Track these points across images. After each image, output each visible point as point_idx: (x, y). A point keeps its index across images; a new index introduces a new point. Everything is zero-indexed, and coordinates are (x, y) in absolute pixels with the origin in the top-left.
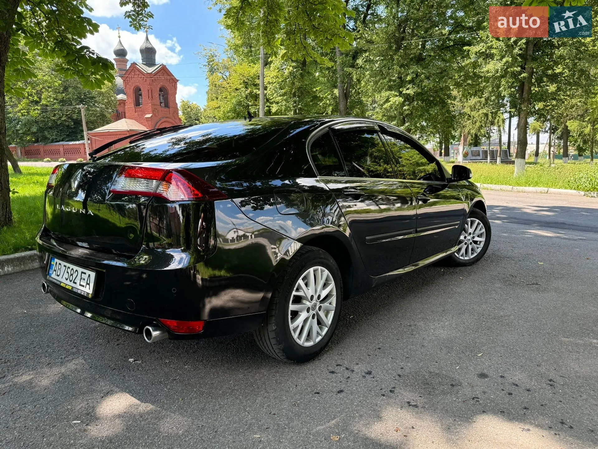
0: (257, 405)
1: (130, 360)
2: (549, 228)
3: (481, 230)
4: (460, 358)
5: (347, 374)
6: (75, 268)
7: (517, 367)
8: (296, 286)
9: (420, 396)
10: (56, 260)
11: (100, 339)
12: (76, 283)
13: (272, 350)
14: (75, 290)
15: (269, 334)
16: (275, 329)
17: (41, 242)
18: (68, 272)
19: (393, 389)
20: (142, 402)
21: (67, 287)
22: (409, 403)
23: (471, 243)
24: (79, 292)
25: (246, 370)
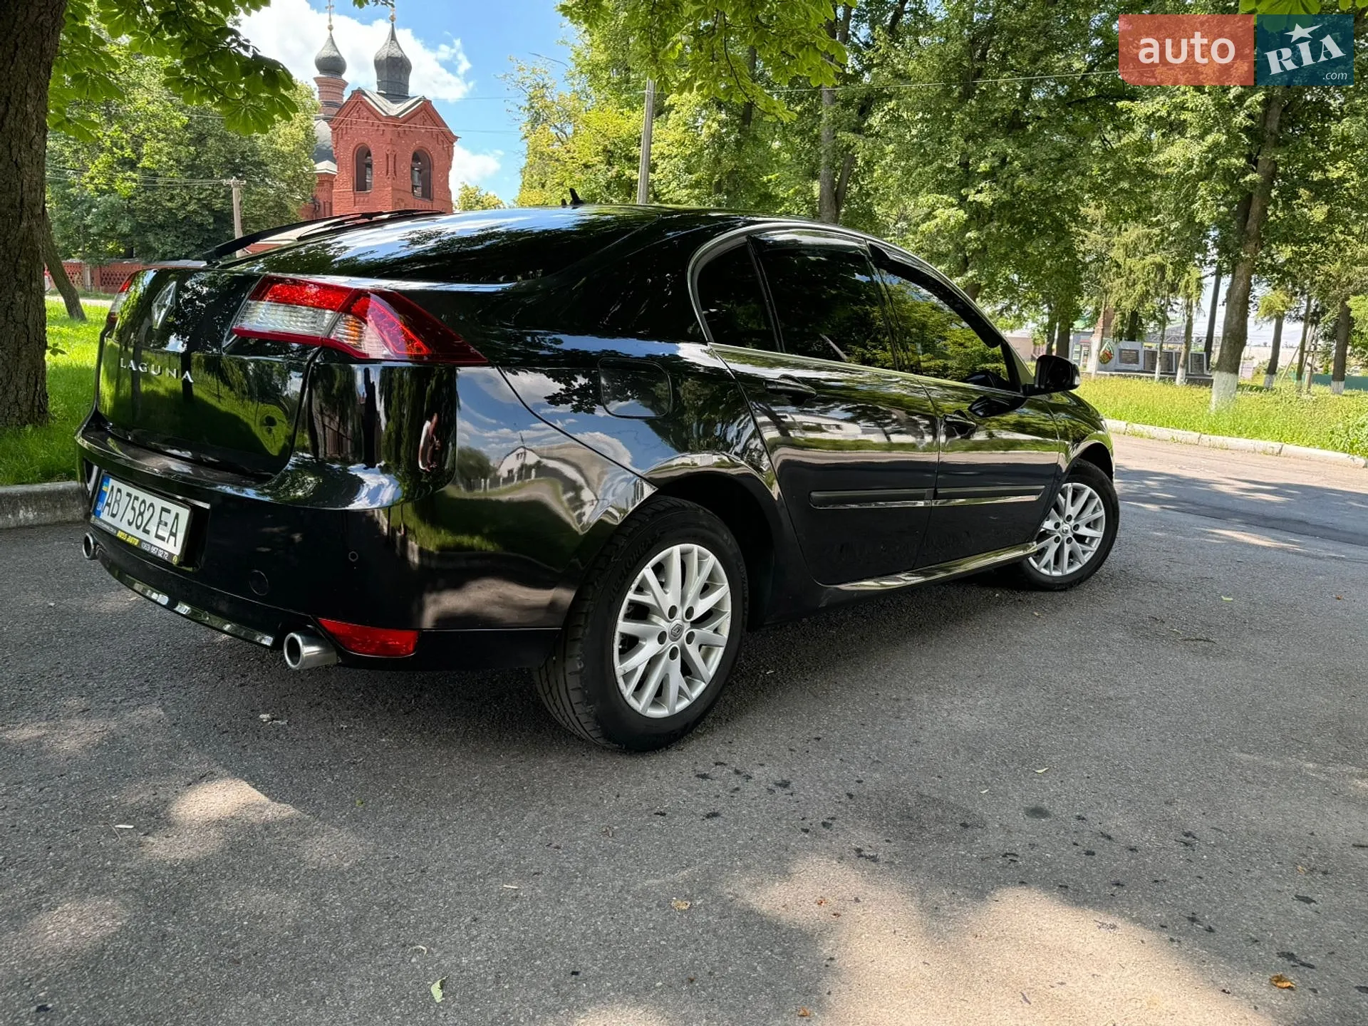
0: (523, 827)
1: (261, 716)
2: (1267, 531)
3: (1095, 511)
4: (995, 773)
5: (735, 781)
6: (150, 499)
7: (1119, 802)
8: (637, 582)
9: (887, 841)
10: (112, 482)
11: (206, 671)
12: (147, 532)
13: (572, 716)
14: (145, 547)
15: (568, 682)
16: (582, 670)
17: (86, 444)
18: (133, 508)
19: (830, 822)
20: (273, 801)
21: (130, 540)
22: (859, 850)
23: (1069, 540)
24: (153, 551)
25: (513, 757)
